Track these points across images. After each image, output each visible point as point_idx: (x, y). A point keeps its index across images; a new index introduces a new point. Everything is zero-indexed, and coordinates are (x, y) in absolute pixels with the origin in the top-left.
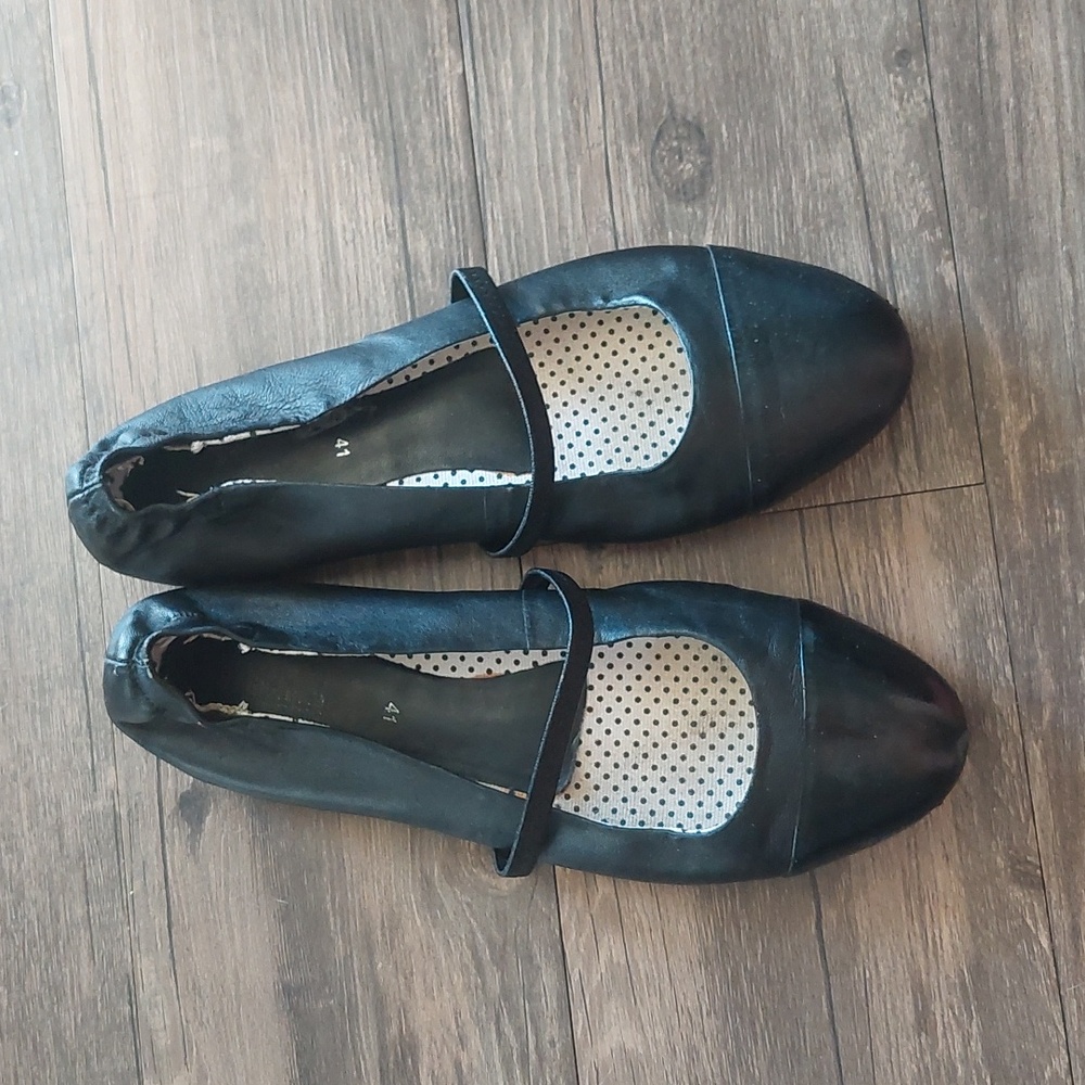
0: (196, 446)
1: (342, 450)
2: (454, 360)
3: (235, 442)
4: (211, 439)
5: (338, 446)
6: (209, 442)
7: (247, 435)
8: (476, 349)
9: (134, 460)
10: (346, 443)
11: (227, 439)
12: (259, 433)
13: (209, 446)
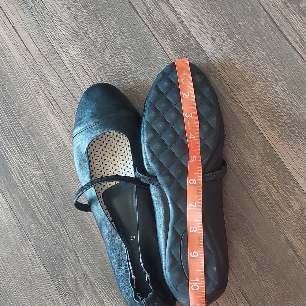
0: (133, 277)
1: (133, 238)
2: (106, 208)
3: (132, 266)
4: (131, 273)
5: (132, 239)
6: (132, 273)
7: (130, 262)
8: (103, 202)
9: (138, 296)
10: (132, 237)
11: (131, 268)
12: (129, 259)
13: (133, 273)
